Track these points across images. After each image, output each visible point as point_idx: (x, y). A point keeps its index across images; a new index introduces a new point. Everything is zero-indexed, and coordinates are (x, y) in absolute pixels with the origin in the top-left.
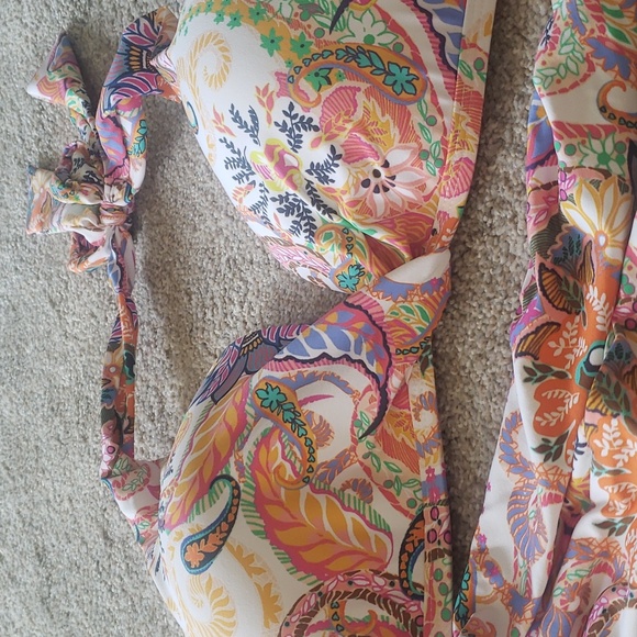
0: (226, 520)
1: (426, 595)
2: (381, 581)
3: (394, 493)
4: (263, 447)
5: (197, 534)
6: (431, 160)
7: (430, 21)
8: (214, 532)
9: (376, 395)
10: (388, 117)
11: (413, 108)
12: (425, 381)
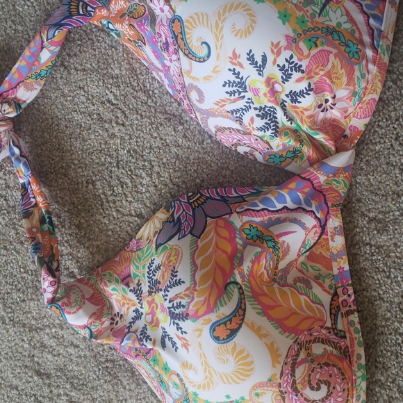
0: (241, 308)
1: (348, 335)
2: (324, 331)
3: (322, 282)
4: (256, 264)
5: (224, 319)
6: (357, 97)
7: (368, 20)
8: (235, 316)
9: (319, 230)
10: (343, 70)
11: (356, 67)
12: (338, 220)
